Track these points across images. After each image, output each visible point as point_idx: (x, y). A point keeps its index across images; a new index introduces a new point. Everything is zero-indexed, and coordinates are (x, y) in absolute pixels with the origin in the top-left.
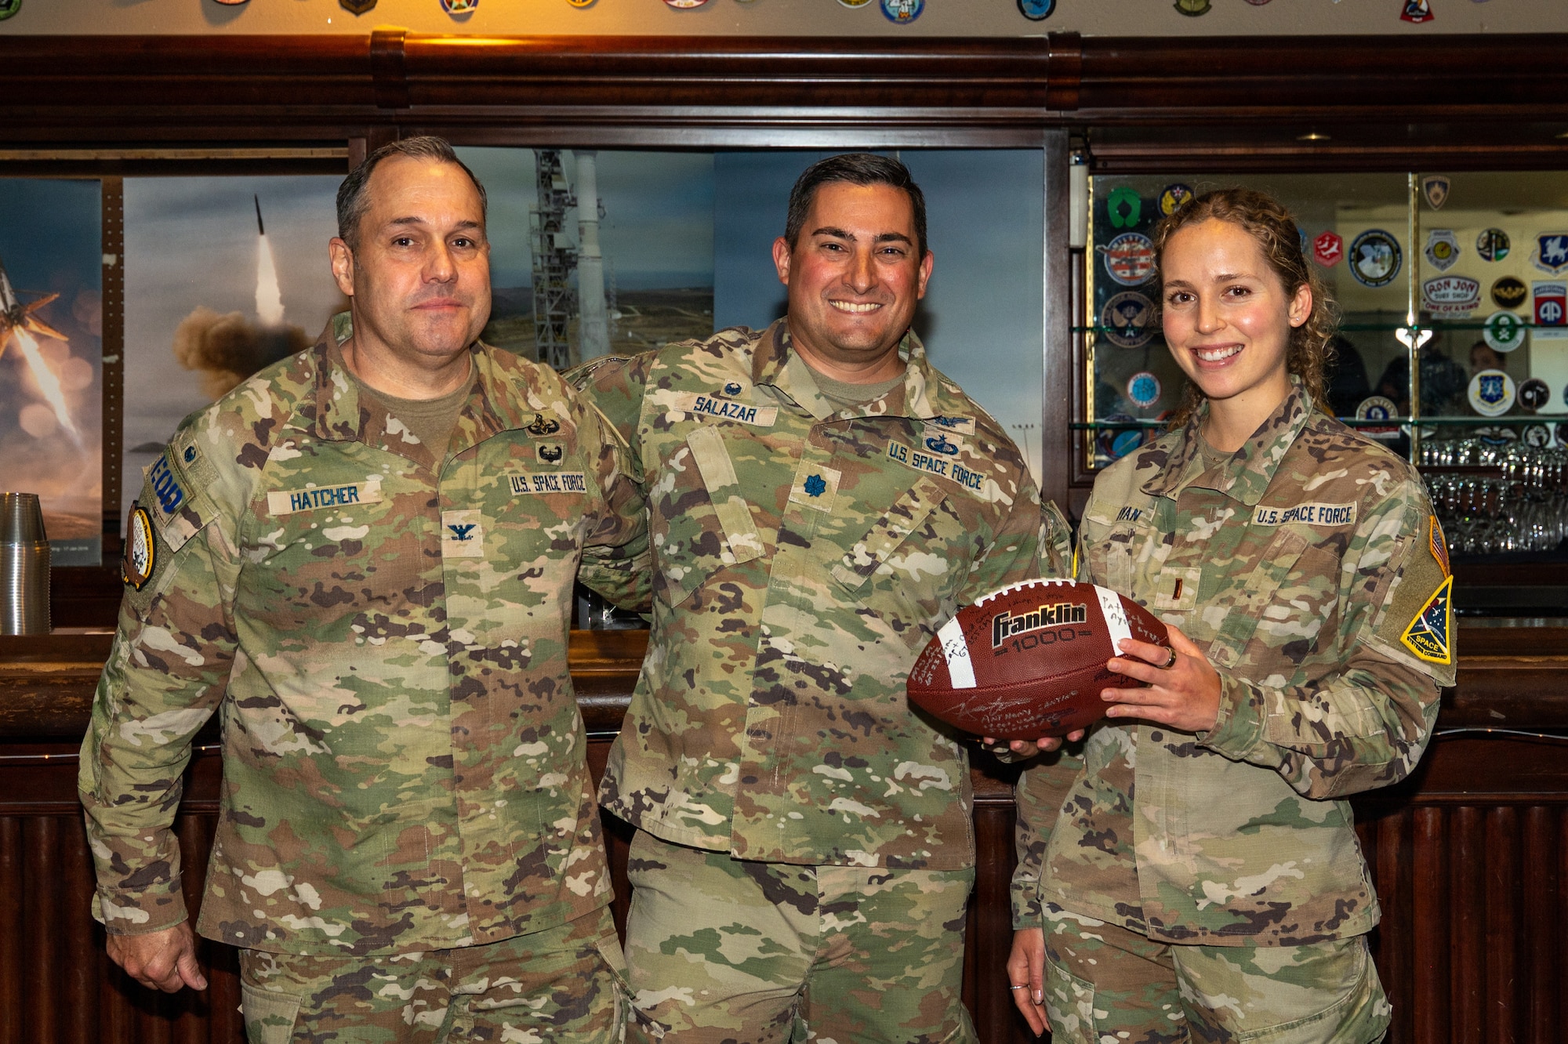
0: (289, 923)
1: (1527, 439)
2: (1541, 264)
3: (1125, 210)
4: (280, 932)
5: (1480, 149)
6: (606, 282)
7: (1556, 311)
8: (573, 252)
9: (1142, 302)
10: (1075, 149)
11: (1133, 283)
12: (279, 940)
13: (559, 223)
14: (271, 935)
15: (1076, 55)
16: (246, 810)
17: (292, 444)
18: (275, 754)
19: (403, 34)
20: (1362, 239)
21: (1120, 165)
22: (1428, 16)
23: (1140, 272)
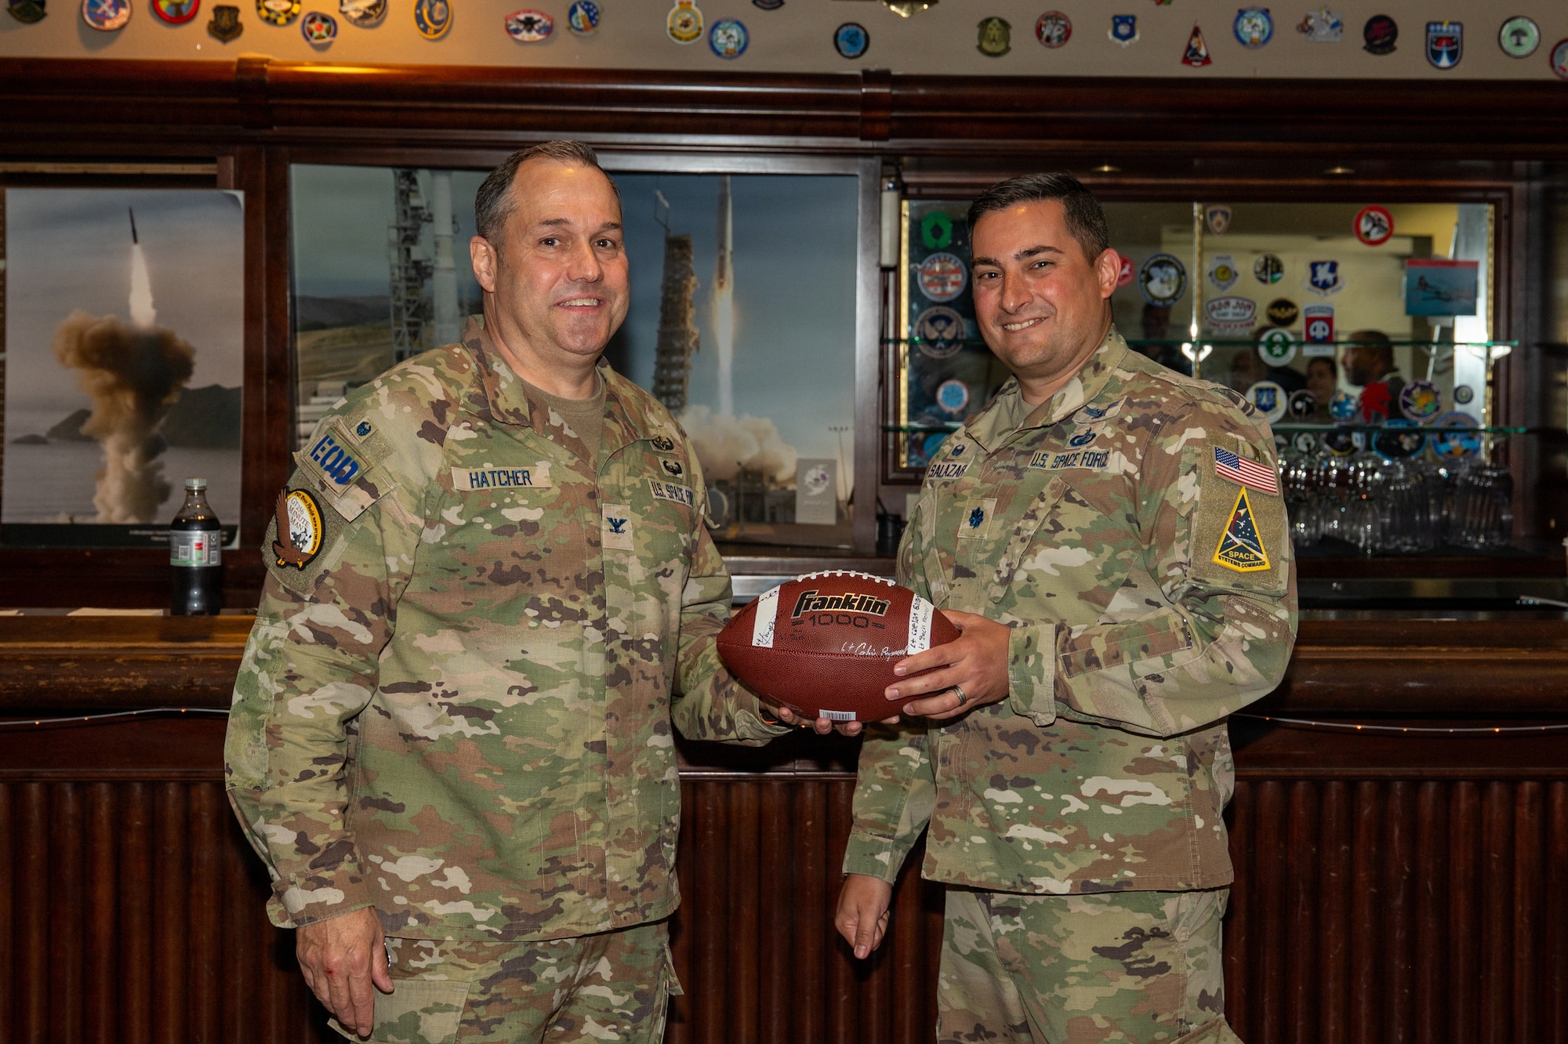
0: (433, 908)
1: (1296, 445)
2: (1312, 287)
3: (937, 231)
4: (423, 918)
5: (1258, 182)
6: (460, 291)
7: (1324, 329)
8: (429, 264)
9: (951, 316)
10: (890, 176)
11: (944, 299)
12: (422, 926)
13: (416, 237)
14: (413, 922)
15: (887, 90)
16: (386, 796)
17: (469, 425)
18: (426, 738)
19: (267, 61)
20: (1151, 262)
21: (933, 191)
22: (1207, 61)
23: (950, 289)
